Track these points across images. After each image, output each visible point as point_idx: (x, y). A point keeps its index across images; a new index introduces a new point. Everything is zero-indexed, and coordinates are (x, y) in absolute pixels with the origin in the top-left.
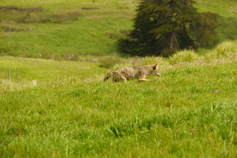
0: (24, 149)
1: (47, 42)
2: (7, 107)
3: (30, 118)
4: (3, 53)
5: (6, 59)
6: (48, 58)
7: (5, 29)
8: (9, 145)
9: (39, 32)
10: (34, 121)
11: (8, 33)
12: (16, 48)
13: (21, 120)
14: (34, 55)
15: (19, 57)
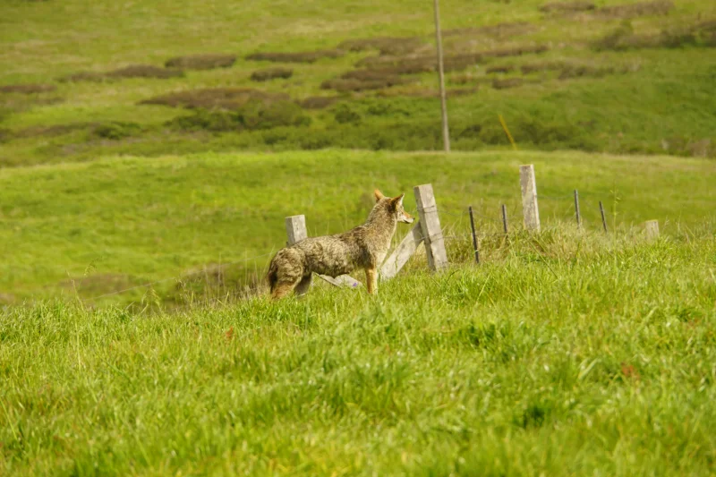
0: (644, 425)
1: (684, 106)
2: (582, 300)
3: (655, 332)
4: (554, 144)
5: (563, 160)
6: (689, 154)
7: (558, 73)
8: (599, 412)
9: (661, 75)
10: (668, 342)
11: (569, 81)
12: (591, 126)
13: (629, 337)
14: (646, 145)
15: (601, 152)
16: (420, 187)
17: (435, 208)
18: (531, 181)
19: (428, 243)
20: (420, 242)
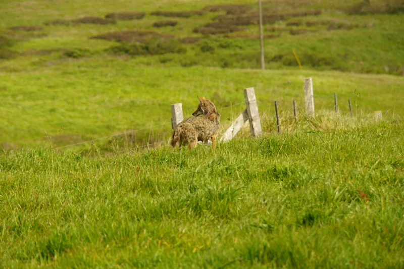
0: (371, 226)
1: (398, 47)
2: (337, 155)
3: (378, 174)
4: (324, 67)
5: (329, 76)
6: (400, 74)
7: (327, 26)
8: (346, 218)
9: (385, 29)
10: (385, 179)
11: (333, 31)
12: (345, 57)
13: (363, 177)
14: (376, 68)
15: (350, 71)
16: (247, 89)
17: (255, 101)
18: (310, 88)
19: (251, 121)
20: (246, 120)
